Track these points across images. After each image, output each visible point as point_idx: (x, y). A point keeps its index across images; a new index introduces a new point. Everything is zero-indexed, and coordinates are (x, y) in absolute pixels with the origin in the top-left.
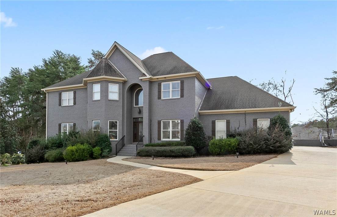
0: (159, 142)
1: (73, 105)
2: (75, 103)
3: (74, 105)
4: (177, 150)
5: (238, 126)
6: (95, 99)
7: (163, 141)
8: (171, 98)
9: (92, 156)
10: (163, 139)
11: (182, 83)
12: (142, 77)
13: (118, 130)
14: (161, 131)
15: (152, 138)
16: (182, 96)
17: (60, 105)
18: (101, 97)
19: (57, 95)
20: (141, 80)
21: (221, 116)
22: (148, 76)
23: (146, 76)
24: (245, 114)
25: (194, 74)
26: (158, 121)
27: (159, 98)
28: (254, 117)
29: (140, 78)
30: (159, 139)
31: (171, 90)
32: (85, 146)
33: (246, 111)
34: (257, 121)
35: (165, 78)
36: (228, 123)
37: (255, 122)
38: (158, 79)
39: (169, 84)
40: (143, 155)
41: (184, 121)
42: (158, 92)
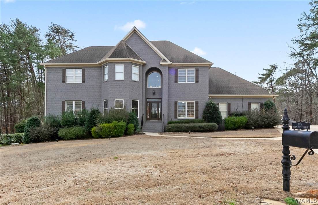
0: (176, 120)
1: (81, 82)
2: (84, 81)
3: (83, 82)
4: (205, 126)
5: (237, 108)
6: (116, 79)
7: (179, 119)
8: (186, 82)
9: (127, 133)
10: (178, 118)
11: (197, 71)
12: (163, 62)
13: (138, 109)
14: (177, 110)
15: (169, 117)
16: (197, 81)
17: (64, 81)
18: (125, 77)
19: (60, 71)
20: (161, 64)
21: (223, 99)
22: (169, 62)
23: (166, 61)
24: (242, 98)
25: (208, 64)
26: (175, 102)
27: (176, 82)
28: (248, 101)
29: (161, 63)
30: (176, 117)
31: (186, 76)
32: (122, 123)
33: (243, 96)
34: (251, 105)
35: (182, 65)
36: (229, 105)
37: (249, 105)
38: (175, 65)
39: (185, 71)
40: (174, 131)
41: (199, 103)
42: (175, 76)
